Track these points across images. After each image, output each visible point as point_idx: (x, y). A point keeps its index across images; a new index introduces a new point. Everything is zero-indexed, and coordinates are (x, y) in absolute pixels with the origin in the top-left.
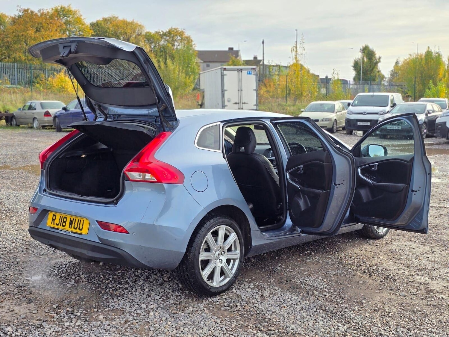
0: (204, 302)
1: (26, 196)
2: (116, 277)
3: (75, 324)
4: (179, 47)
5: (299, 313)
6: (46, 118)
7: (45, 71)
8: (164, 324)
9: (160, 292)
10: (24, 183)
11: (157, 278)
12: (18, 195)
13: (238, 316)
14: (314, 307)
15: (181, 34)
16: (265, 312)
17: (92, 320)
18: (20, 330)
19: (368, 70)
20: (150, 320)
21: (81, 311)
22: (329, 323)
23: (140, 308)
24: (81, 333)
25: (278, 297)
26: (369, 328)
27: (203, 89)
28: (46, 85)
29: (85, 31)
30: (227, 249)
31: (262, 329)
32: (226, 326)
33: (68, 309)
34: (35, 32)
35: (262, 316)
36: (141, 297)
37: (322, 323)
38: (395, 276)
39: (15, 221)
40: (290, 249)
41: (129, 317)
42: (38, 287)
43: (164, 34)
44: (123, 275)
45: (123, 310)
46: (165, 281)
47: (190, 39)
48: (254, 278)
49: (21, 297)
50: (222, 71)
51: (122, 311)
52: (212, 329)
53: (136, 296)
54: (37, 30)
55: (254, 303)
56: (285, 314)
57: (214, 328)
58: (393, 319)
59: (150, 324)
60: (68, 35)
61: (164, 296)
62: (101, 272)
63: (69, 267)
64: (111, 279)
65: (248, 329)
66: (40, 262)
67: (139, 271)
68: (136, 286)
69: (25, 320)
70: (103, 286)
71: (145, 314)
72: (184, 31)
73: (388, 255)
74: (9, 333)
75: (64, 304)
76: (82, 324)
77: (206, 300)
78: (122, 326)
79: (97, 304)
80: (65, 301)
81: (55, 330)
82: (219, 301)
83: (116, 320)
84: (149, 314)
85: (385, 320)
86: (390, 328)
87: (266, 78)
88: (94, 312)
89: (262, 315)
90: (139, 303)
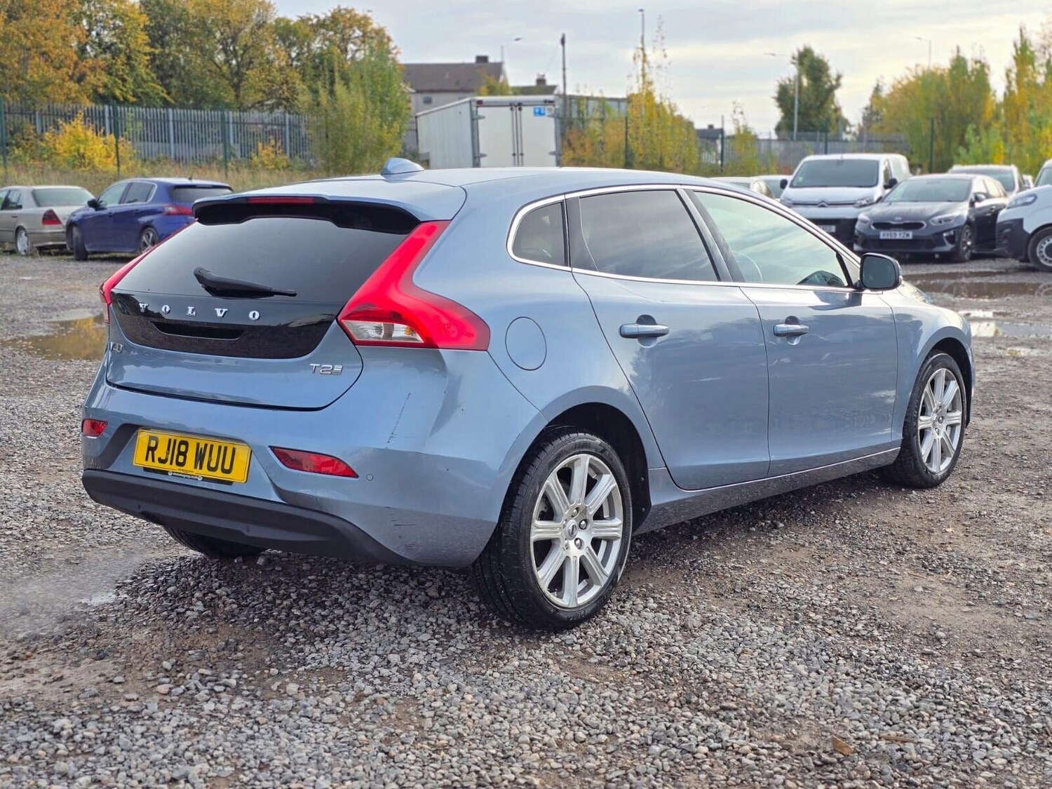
0: (544, 646)
1: (33, 406)
2: (306, 591)
3: (229, 706)
4: (357, 55)
5: (786, 667)
6: (49, 229)
7: (33, 117)
8: (457, 699)
9: (428, 624)
10: (23, 377)
11: (409, 591)
12: (14, 405)
13: (637, 678)
14: (822, 650)
15: (362, 22)
16: (701, 666)
17: (269, 695)
18: (91, 725)
19: (811, 105)
20: (419, 691)
21: (238, 673)
22: (868, 688)
23: (385, 663)
24: (251, 728)
25: (726, 629)
26: (971, 697)
27: (428, 154)
28: (39, 151)
29: (127, 18)
30: (592, 513)
31: (706, 706)
32: (612, 702)
33: (202, 671)
34: (6, 20)
35: (697, 676)
36: (381, 636)
37: (852, 688)
38: (998, 573)
39: (21, 466)
40: (719, 517)
41: (363, 686)
42: (113, 619)
43: (322, 24)
44: (323, 587)
45: (344, 670)
46: (431, 598)
47: (384, 35)
48: (651, 585)
49: (75, 645)
50: (474, 109)
51: (344, 673)
52: (579, 709)
53: (369, 635)
54: (10, 17)
55: (667, 646)
56: (753, 669)
57: (583, 708)
58: (1023, 674)
59: (421, 702)
60: (87, 28)
61: (439, 633)
62: (266, 580)
63: (180, 570)
64: (294, 596)
65: (670, 707)
66: (104, 559)
67: (360, 576)
68: (363, 611)
69: (97, 700)
70: (280, 613)
71: (401, 677)
72: (369, 15)
73: (964, 525)
74: (64, 733)
75: (188, 659)
76: (246, 706)
77: (546, 641)
78: (350, 709)
79: (273, 657)
80: (190, 652)
81: (181, 723)
82: (581, 641)
83: (331, 694)
84: (412, 676)
85: (1006, 676)
86: (1023, 695)
87: (571, 128)
88: (270, 676)
89: (696, 673)
90: (380, 652)
